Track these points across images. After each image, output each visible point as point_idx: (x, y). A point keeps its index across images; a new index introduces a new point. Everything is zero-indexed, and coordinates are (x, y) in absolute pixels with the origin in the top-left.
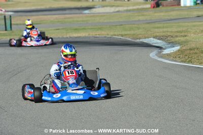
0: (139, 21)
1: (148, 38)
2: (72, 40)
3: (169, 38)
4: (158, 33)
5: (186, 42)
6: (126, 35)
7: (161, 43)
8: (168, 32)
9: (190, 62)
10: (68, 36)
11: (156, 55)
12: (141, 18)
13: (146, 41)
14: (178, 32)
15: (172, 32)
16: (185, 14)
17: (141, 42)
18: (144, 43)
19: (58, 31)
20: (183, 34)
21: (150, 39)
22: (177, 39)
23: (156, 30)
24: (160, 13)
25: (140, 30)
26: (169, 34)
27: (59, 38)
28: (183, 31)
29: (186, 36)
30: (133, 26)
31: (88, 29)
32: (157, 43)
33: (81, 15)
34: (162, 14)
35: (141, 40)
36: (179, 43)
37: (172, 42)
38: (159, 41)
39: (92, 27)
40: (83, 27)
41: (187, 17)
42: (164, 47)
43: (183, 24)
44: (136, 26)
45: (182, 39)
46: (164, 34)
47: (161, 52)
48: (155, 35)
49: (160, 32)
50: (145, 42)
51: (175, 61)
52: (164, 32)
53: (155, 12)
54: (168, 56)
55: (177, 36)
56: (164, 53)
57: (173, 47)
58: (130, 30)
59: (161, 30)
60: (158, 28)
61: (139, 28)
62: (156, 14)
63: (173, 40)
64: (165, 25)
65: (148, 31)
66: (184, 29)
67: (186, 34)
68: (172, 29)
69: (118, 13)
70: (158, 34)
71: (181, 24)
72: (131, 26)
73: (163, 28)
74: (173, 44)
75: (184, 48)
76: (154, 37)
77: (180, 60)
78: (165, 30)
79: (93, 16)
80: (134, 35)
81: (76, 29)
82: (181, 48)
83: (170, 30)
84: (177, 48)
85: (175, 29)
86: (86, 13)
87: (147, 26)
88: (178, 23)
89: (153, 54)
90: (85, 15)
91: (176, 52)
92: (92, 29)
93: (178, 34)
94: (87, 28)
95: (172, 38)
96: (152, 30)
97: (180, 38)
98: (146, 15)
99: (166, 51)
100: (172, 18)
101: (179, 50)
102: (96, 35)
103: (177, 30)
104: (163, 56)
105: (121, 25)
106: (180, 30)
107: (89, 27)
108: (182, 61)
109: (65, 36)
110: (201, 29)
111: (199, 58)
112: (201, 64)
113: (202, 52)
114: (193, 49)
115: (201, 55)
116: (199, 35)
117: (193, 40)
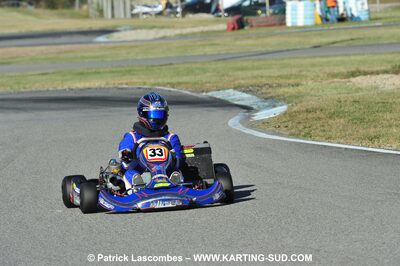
0: (205, 55)
1: (224, 89)
2: (74, 95)
3: (264, 90)
4: (243, 79)
5: (299, 97)
6: (179, 84)
7: (249, 99)
8: (262, 77)
9: (308, 135)
10: (66, 87)
11: (241, 122)
12: (209, 50)
13: (219, 95)
14: (281, 77)
15: (270, 77)
16: (293, 41)
17: (211, 97)
18: (215, 98)
19: (44, 77)
20: (292, 81)
21: (227, 91)
22: (281, 91)
23: (240, 73)
24: (248, 40)
25: (208, 74)
26: (264, 81)
27: (48, 91)
28: (291, 75)
29: (298, 85)
30: (194, 66)
31: (105, 72)
32: (243, 100)
33: (91, 46)
34: (250, 42)
35: (210, 94)
36: (284, 100)
37: (272, 97)
38: (245, 95)
39: (114, 69)
40: (94, 70)
41: (298, 47)
42: (255, 107)
43: (292, 62)
44: (198, 65)
45: (292, 90)
46: (254, 81)
47: (249, 117)
48: (236, 82)
49: (245, 77)
50: (218, 97)
51: (279, 134)
52: (255, 77)
53: (236, 39)
54: (264, 125)
55: (280, 86)
56: (256, 118)
57: (274, 106)
58: (187, 75)
59: (249, 74)
60: (242, 69)
61: (204, 71)
62: (238, 43)
63: (273, 92)
64: (256, 64)
65: (223, 75)
66: (294, 71)
67: (297, 81)
68: (270, 71)
69: (163, 42)
70: (243, 82)
71: (285, 61)
72: (189, 65)
73: (253, 68)
74: (273, 101)
75: (295, 108)
76: (235, 88)
77: (288, 133)
78: (256, 73)
79: (114, 48)
80: (195, 83)
81: (82, 74)
82: (289, 108)
83: (266, 73)
84: (281, 109)
85: (275, 72)
86: (100, 43)
87: (220, 65)
88: (283, 59)
89: (234, 121)
90: (98, 45)
91: (279, 116)
92: (113, 72)
93: (282, 81)
94: (102, 70)
95: (270, 90)
96: (230, 74)
97: (286, 90)
98: (218, 45)
99: (261, 115)
100: (270, 49)
101: (285, 113)
102: (122, 84)
103: (279, 73)
104: (252, 126)
105: (171, 64)
106: (286, 73)
107: (107, 70)
109: (60, 88)
110: (327, 70)
111: (326, 128)
112: (329, 139)
113: (332, 116)
114: (314, 110)
115: (330, 122)
116: (324, 82)
117: (312, 92)
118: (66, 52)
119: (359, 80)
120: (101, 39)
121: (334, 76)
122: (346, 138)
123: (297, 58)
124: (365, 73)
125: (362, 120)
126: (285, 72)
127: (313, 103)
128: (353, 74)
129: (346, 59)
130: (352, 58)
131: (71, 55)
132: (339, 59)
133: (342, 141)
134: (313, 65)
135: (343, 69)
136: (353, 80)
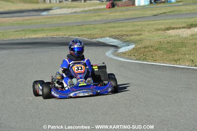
0: (95, 21)
1: (104, 37)
2: (32, 41)
3: (124, 37)
4: (114, 32)
5: (141, 40)
6: (83, 35)
7: (116, 42)
8: (123, 31)
9: (145, 59)
10: (26, 37)
11: (112, 54)
12: (97, 18)
13: (102, 40)
14: (132, 31)
15: (127, 31)
16: (139, 13)
17: (97, 41)
18: (100, 42)
19: (17, 33)
20: (137, 33)
21: (106, 38)
22: (132, 38)
23: (112, 29)
24: (116, 13)
25: (97, 30)
26: (124, 33)
27: (18, 39)
28: (137, 30)
29: (140, 35)
30: (90, 26)
32: (113, 42)
33: (39, 17)
34: (117, 14)
35: (97, 40)
36: (134, 42)
37: (128, 41)
38: (114, 40)
39: (50, 28)
40: (40, 29)
41: (141, 16)
42: (119, 46)
43: (138, 23)
44: (92, 26)
45: (137, 37)
46: (119, 33)
47: (116, 51)
48: (110, 34)
49: (115, 31)
51: (132, 59)
52: (119, 31)
53: (111, 13)
54: (123, 55)
55: (132, 35)
56: (119, 51)
57: (129, 45)
58: (86, 31)
59: (117, 29)
60: (113, 27)
61: (95, 28)
62: (112, 14)
63: (128, 38)
64: (121, 25)
65: (104, 31)
66: (139, 28)
67: (140, 33)
68: (127, 28)
69: (74, 14)
70: (113, 34)
71: (135, 23)
72: (88, 26)
73: (119, 27)
74: (128, 43)
75: (139, 46)
76: (110, 37)
77: (135, 58)
78: (120, 29)
79: (51, 18)
80: (90, 34)
81: (35, 31)
82: (136, 46)
83: (125, 29)
84: (132, 47)
85: (130, 29)
86: (44, 15)
87: (103, 25)
88: (134, 22)
89: (109, 53)
90: (42, 17)
91: (131, 50)
92: (50, 30)
93: (133, 33)
94: (45, 29)
95: (127, 37)
96: (108, 30)
97: (135, 37)
98: (102, 15)
99: (122, 50)
100: (128, 17)
101: (134, 49)
102: (54, 35)
103: (132, 29)
104: (117, 56)
105: (79, 26)
107: (47, 28)
108: (137, 59)
109: (23, 38)
110: (155, 27)
111: (154, 56)
112: (155, 61)
113: (156, 50)
114: (148, 47)
115: (156, 53)
116: (153, 33)
117: (148, 38)
118: (27, 20)
119: (171, 32)
120: (44, 13)
121: (158, 30)
122: (163, 61)
123: (141, 21)
124: (174, 29)
125: (171, 51)
126: (134, 28)
127: (148, 44)
128: (168, 29)
129: (165, 21)
130: (168, 21)
131: (29, 21)
132: (161, 21)
133: (162, 62)
134: (148, 25)
135: (163, 27)
136: (168, 32)
